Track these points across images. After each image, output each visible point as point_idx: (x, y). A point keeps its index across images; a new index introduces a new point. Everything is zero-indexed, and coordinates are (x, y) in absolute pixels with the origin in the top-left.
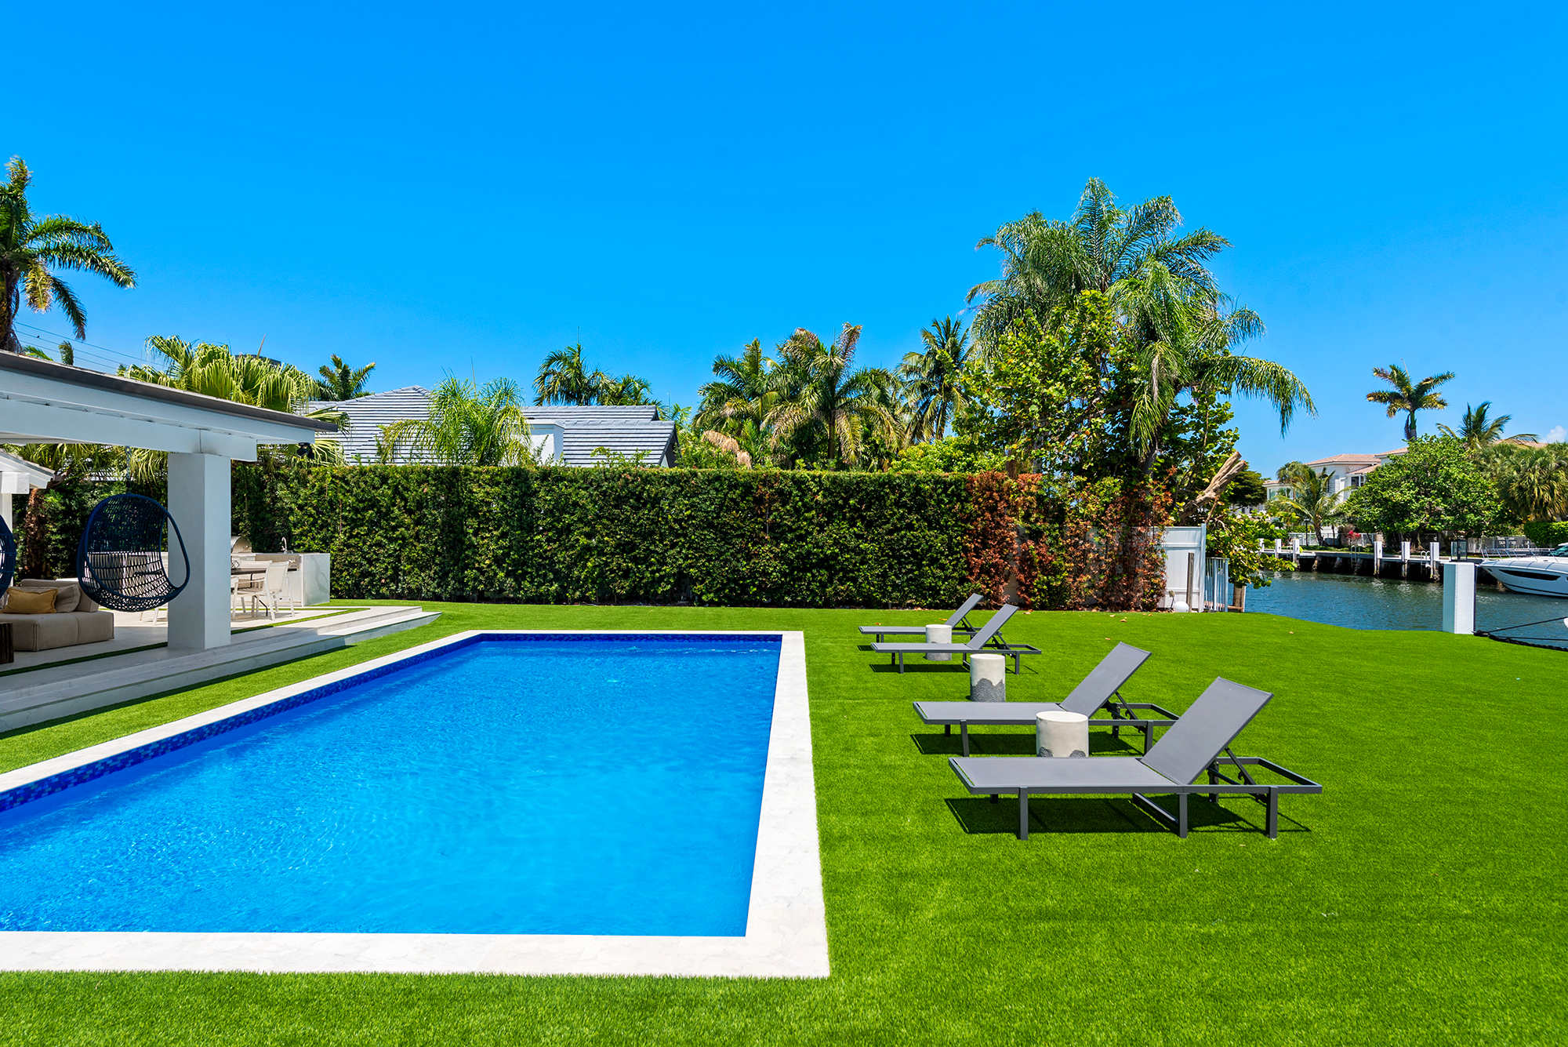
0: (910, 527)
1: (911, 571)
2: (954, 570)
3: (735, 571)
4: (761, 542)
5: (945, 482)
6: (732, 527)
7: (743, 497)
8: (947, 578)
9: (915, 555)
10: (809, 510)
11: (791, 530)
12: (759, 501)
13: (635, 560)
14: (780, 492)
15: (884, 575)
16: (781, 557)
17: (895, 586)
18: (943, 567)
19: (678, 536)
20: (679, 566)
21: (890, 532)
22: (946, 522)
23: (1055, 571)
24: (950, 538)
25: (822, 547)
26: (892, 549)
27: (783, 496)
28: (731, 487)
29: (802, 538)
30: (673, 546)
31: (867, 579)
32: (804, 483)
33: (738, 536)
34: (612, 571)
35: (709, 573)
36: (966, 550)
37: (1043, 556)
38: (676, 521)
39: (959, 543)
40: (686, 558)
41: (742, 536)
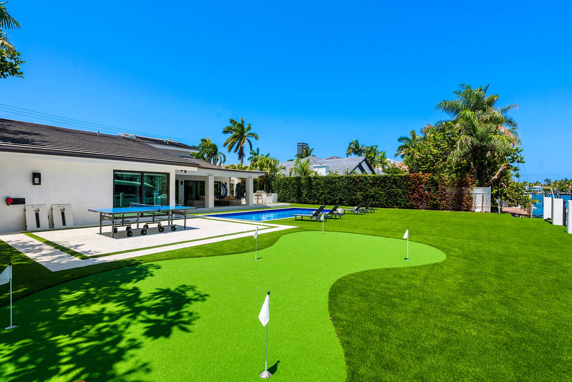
0: (393, 188)
1: (394, 199)
2: (405, 199)
3: (352, 198)
4: (358, 192)
5: (402, 177)
6: (351, 188)
7: (353, 181)
8: (403, 201)
9: (394, 195)
10: (368, 184)
11: (364, 189)
12: (356, 182)
13: (331, 195)
14: (361, 180)
15: (387, 200)
16: (362, 195)
17: (390, 202)
18: (402, 198)
19: (339, 190)
20: (340, 197)
21: (388, 189)
22: (402, 186)
23: (435, 200)
24: (404, 191)
25: (371, 193)
26: (388, 193)
27: (362, 181)
28: (351, 179)
29: (366, 191)
30: (339, 192)
31: (382, 200)
32: (366, 178)
33: (352, 190)
34: (327, 198)
35: (346, 199)
36: (408, 194)
37: (431, 195)
38: (339, 187)
39: (406, 192)
40: (341, 195)
41: (353, 190)
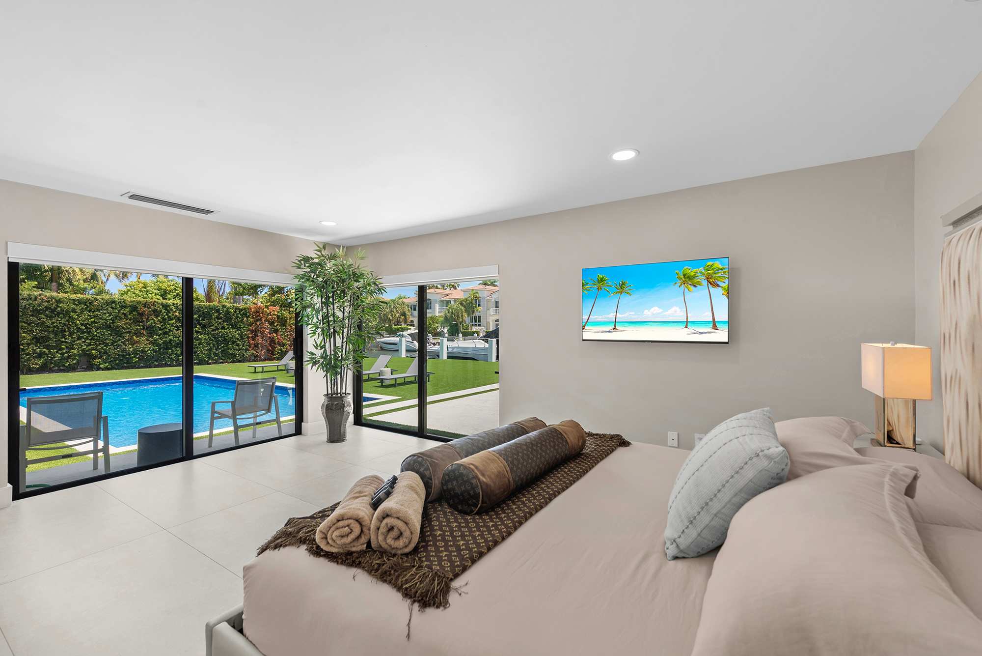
0: (223, 328)
1: (223, 347)
2: (243, 346)
3: (124, 350)
4: (142, 335)
5: (239, 309)
6: (123, 328)
7: (131, 312)
8: (240, 349)
9: (225, 340)
10: (171, 320)
11: (160, 329)
12: (141, 315)
13: (48, 347)
14: (155, 311)
15: (210, 350)
16: (155, 343)
17: (215, 354)
18: (238, 345)
19: (84, 333)
20: (83, 350)
21: (214, 330)
22: (240, 326)
23: (284, 345)
24: (242, 333)
25: (178, 337)
26: (215, 338)
27: (156, 313)
28: (122, 307)
29: (165, 333)
30: (79, 338)
31: (201, 351)
32: (169, 306)
33: (127, 332)
34: (28, 354)
35: (105, 353)
36: (248, 337)
37: (279, 339)
38: (82, 324)
39: (246, 335)
40: (90, 344)
41: (129, 332)
